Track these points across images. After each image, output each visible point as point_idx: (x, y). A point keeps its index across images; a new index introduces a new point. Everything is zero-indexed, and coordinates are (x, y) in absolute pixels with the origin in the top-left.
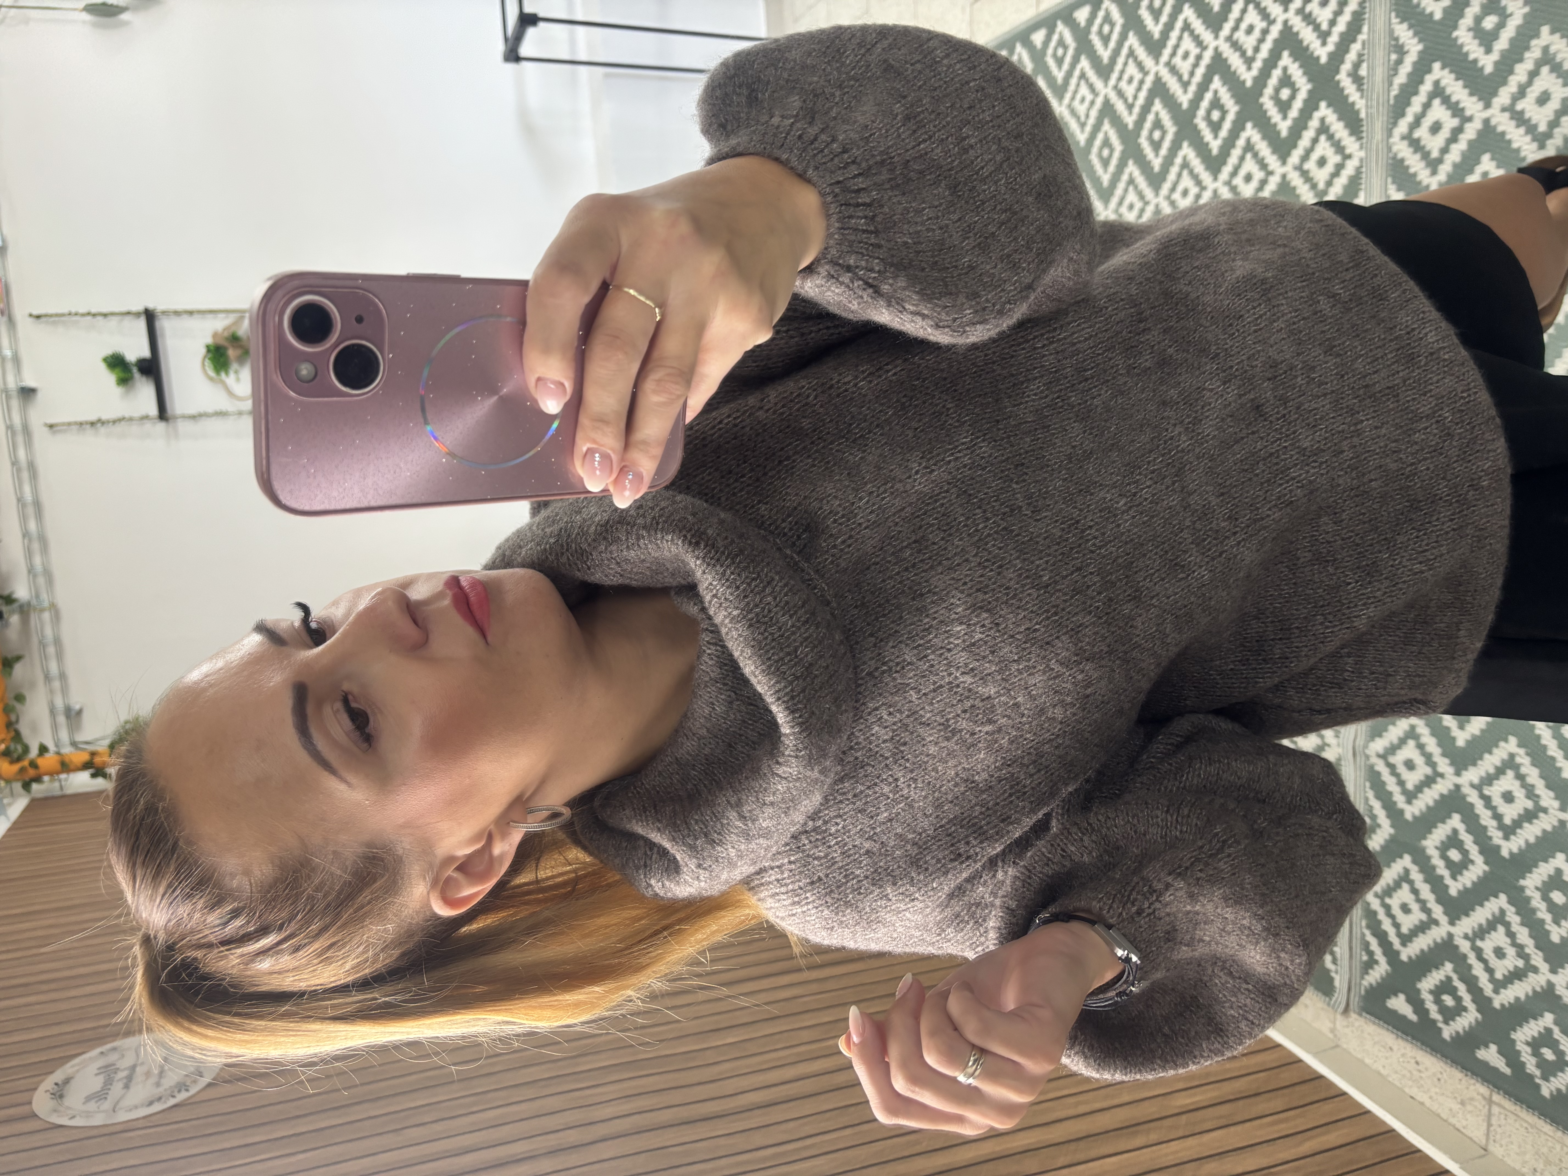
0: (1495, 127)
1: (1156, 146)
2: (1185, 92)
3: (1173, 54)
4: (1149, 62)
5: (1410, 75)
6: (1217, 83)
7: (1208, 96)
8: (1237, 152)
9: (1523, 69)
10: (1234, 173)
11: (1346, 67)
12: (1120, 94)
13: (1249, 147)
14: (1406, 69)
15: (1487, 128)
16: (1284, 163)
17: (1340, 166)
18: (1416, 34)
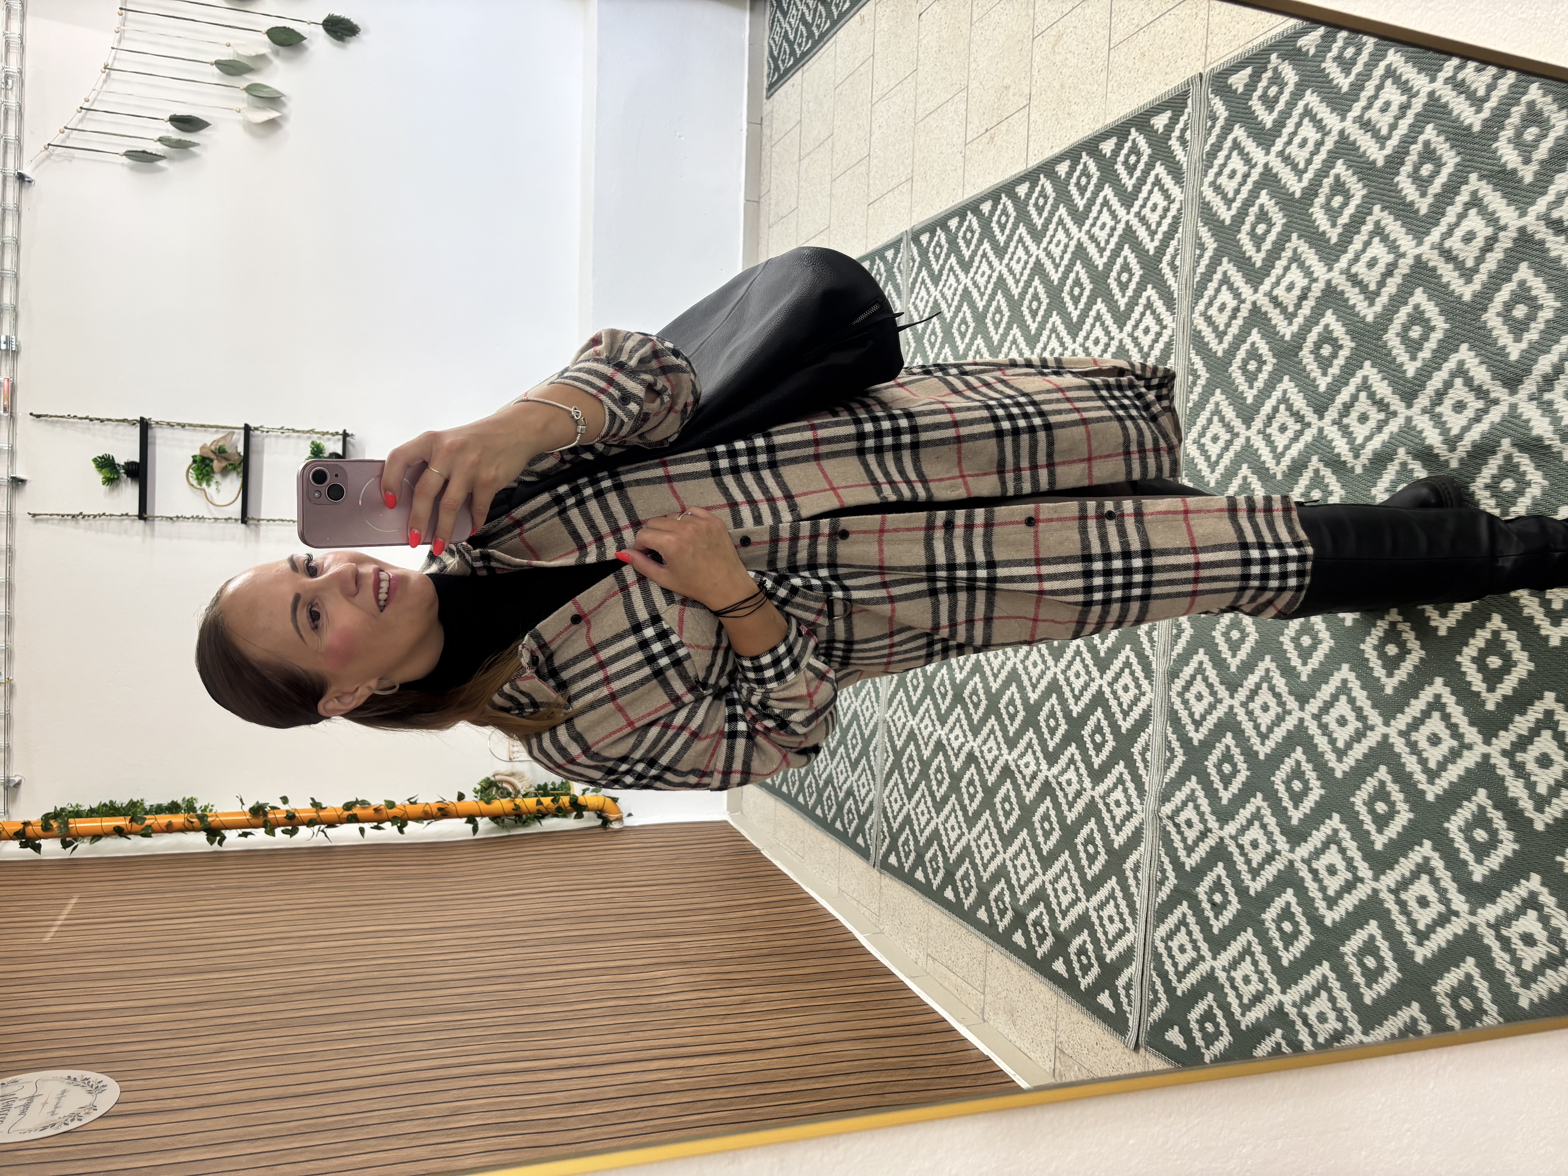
0: (1260, 308)
1: (1034, 314)
2: (1056, 272)
3: (1050, 242)
4: (1033, 247)
5: (1207, 266)
6: (1078, 266)
7: (1072, 276)
8: (1089, 321)
9: (1280, 265)
10: (1087, 338)
11: (1167, 258)
12: (1011, 271)
13: (1098, 317)
14: (1205, 261)
15: (1255, 309)
16: (1121, 331)
17: (1159, 334)
18: (1213, 235)
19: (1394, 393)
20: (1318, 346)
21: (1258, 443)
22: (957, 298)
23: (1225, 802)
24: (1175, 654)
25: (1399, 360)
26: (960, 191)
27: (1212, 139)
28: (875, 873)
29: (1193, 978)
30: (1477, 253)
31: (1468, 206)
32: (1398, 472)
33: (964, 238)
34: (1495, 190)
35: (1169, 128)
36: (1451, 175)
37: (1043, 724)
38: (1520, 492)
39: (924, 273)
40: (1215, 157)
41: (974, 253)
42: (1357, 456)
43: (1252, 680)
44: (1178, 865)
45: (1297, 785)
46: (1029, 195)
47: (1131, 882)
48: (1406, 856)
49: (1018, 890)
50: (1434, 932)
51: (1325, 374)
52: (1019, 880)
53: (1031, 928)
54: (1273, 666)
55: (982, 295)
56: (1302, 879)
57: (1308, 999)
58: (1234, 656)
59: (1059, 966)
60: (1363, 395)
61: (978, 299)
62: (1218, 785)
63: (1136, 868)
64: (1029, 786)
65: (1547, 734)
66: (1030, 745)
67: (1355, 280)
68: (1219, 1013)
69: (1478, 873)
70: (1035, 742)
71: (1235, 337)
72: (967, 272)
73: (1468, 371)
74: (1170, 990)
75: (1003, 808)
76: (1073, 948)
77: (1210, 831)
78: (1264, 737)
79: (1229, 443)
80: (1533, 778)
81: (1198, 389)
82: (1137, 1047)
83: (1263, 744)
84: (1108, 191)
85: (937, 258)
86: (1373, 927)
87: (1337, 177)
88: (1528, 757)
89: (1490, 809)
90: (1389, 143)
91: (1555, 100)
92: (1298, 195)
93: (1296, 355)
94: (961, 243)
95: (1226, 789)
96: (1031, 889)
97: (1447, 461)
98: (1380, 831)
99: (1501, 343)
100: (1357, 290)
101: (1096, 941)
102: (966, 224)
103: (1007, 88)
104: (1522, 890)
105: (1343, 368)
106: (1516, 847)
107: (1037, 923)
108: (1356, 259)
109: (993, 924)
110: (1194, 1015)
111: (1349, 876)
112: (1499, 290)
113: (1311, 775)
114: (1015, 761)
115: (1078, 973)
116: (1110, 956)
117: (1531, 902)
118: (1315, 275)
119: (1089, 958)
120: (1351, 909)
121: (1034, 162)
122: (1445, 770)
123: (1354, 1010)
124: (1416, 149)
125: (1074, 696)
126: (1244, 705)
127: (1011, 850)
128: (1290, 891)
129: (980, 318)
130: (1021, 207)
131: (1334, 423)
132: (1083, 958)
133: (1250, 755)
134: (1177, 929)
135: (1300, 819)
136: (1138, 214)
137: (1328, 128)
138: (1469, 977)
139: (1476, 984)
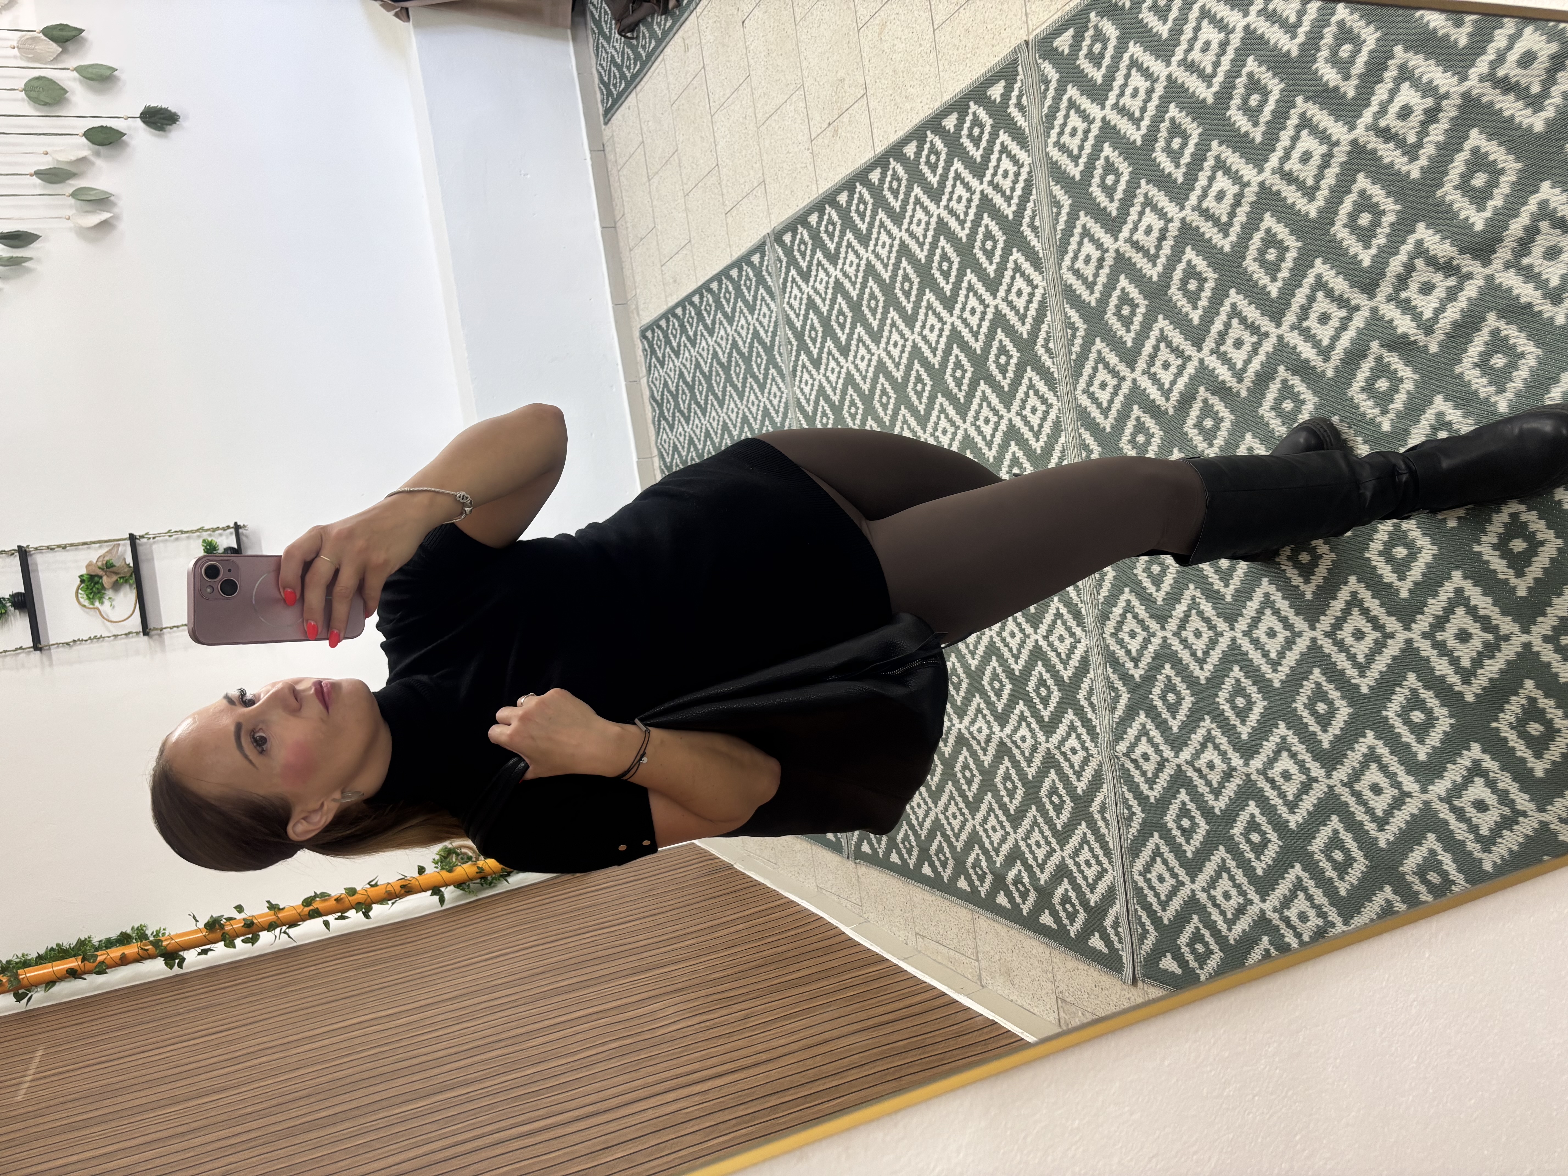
0: (1123, 254)
1: (907, 294)
2: (922, 250)
3: (911, 223)
4: (895, 230)
5: (1066, 222)
6: (942, 242)
7: (938, 252)
8: (963, 292)
9: (1134, 211)
10: (963, 309)
11: (1026, 220)
12: (878, 256)
13: (971, 288)
14: (1063, 218)
15: (1119, 256)
16: (995, 298)
17: (1032, 295)
18: (1066, 192)
19: (1262, 315)
20: (1184, 282)
21: (1145, 383)
22: (830, 291)
23: (1175, 730)
24: (1101, 597)
25: (1261, 283)
26: (814, 187)
27: (1049, 102)
28: (850, 864)
29: (1176, 904)
30: (1315, 171)
31: (1299, 128)
32: (1279, 390)
33: (826, 231)
34: (1321, 110)
35: (1006, 96)
36: (1278, 101)
37: (988, 688)
38: (1394, 389)
39: (793, 272)
40: (1055, 118)
41: (839, 245)
42: (1240, 380)
43: (1180, 609)
44: (1142, 799)
45: (1240, 702)
46: (882, 180)
47: (1101, 823)
48: (1353, 750)
49: (993, 853)
50: (1393, 816)
51: (1195, 307)
52: (992, 843)
53: (1012, 888)
54: (1197, 593)
55: (854, 284)
56: (1262, 790)
57: (1287, 902)
58: (1158, 589)
59: (1046, 919)
60: (1235, 322)
61: (851, 289)
62: (1166, 715)
63: (1103, 809)
64: (985, 750)
65: (1460, 611)
66: (979, 711)
67: (1206, 214)
68: (1206, 933)
69: (1422, 753)
70: (983, 706)
71: (1105, 286)
72: (835, 265)
73: (1326, 283)
74: (1156, 920)
75: (964, 776)
76: (1056, 899)
77: (1167, 760)
78: (1202, 662)
79: (1117, 388)
80: (1456, 654)
81: (1078, 341)
82: (1134, 982)
83: (1202, 669)
84: (957, 165)
85: (803, 255)
86: (1335, 822)
87: (1173, 120)
88: (1448, 635)
89: (1421, 691)
90: (1215, 80)
91: (1361, 17)
92: (1139, 142)
93: (1166, 294)
94: (825, 237)
95: (1174, 717)
96: (1005, 849)
97: (1323, 371)
98: (1325, 730)
99: (1352, 251)
100: (1210, 224)
101: (1077, 887)
102: (826, 217)
103: (842, 80)
104: (1465, 761)
105: (1210, 299)
106: (1452, 721)
107: (1017, 881)
108: (1204, 195)
109: (975, 890)
110: (1183, 940)
111: (1303, 778)
112: (1341, 203)
113: (1252, 690)
114: (967, 728)
115: (1066, 921)
116: (1094, 899)
117: (1476, 770)
118: (1169, 216)
119: (1073, 905)
120: (1311, 809)
121: (880, 149)
122: (1374, 661)
123: (1331, 904)
124: (1241, 82)
125: (1013, 655)
126: (1176, 634)
127: (980, 816)
128: (1252, 803)
129: (856, 307)
130: (876, 192)
131: (1212, 352)
132: (1068, 906)
133: (1191, 681)
134: (1153, 860)
135: (1249, 733)
136: (991, 183)
137: (1155, 75)
138: (1432, 852)
139: (1440, 858)
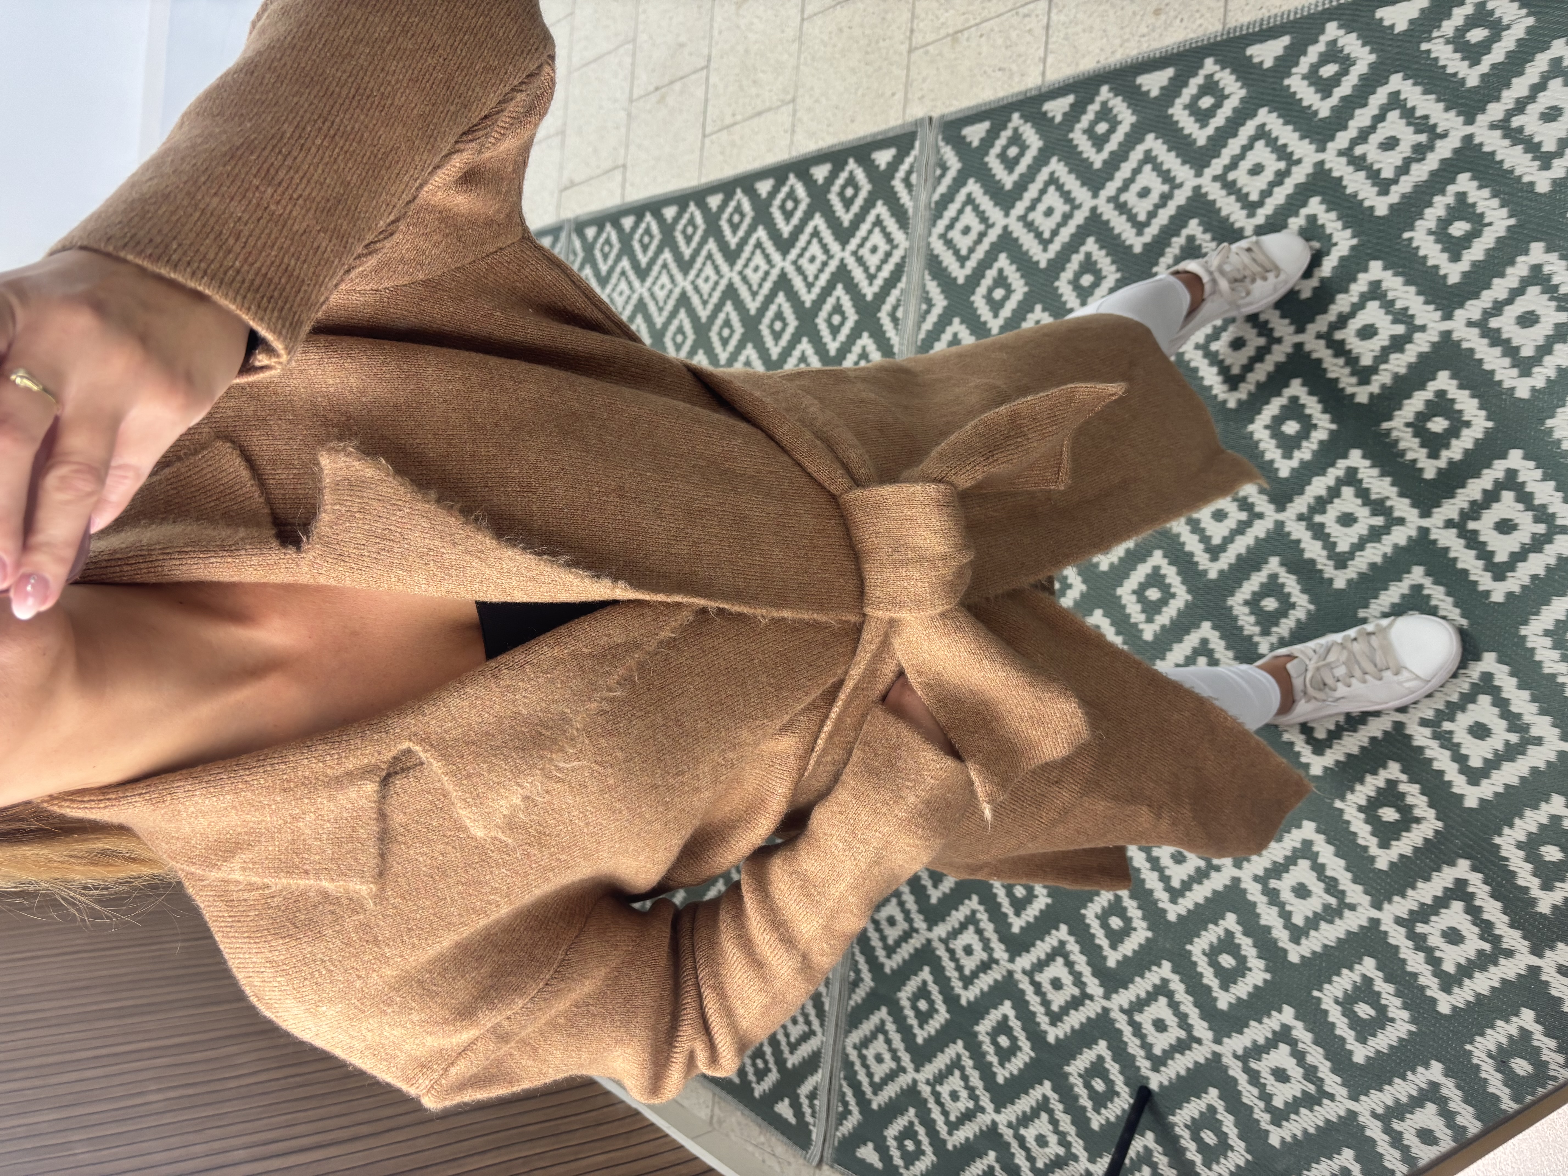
1: (725, 342)
2: (754, 300)
3: (746, 265)
4: (724, 268)
5: (934, 324)
6: (781, 298)
7: (773, 308)
11: (887, 307)
12: (697, 289)
14: (932, 318)
18: (943, 292)
23: (934, 900)
27: (942, 189)
29: (891, 1090)
30: (1244, 361)
32: (1148, 575)
33: (640, 241)
35: (893, 167)
38: (1283, 613)
40: (945, 208)
41: (653, 261)
44: (875, 967)
46: (722, 208)
48: (1142, 976)
50: (1173, 1058)
55: (661, 309)
56: (1023, 992)
57: (1025, 1120)
61: (656, 314)
62: (926, 882)
68: (921, 1131)
69: (1223, 1000)
72: (643, 281)
74: (863, 1103)
77: (916, 931)
80: (1288, 907)
82: (820, 1164)
84: (818, 221)
85: (606, 257)
86: (1102, 1047)
87: (1088, 255)
88: (1284, 886)
89: (1239, 935)
90: (1147, 230)
92: (1043, 265)
94: (637, 246)
97: (1206, 570)
98: (1114, 947)
99: (1268, 456)
101: (772, 1045)
102: (643, 226)
104: (1273, 1022)
106: (1267, 976)
110: (892, 1132)
111: (1076, 991)
112: (1267, 403)
115: (752, 1078)
116: (792, 1060)
117: (1284, 1036)
119: (762, 1063)
120: (1077, 1027)
121: (728, 173)
122: (1190, 890)
123: (1078, 1135)
124: (1178, 241)
128: (1008, 1004)
130: (712, 219)
132: (759, 1061)
134: (874, 1035)
135: (1022, 928)
136: (855, 253)
137: (1077, 202)
138: (1212, 1109)
139: (1219, 1117)
